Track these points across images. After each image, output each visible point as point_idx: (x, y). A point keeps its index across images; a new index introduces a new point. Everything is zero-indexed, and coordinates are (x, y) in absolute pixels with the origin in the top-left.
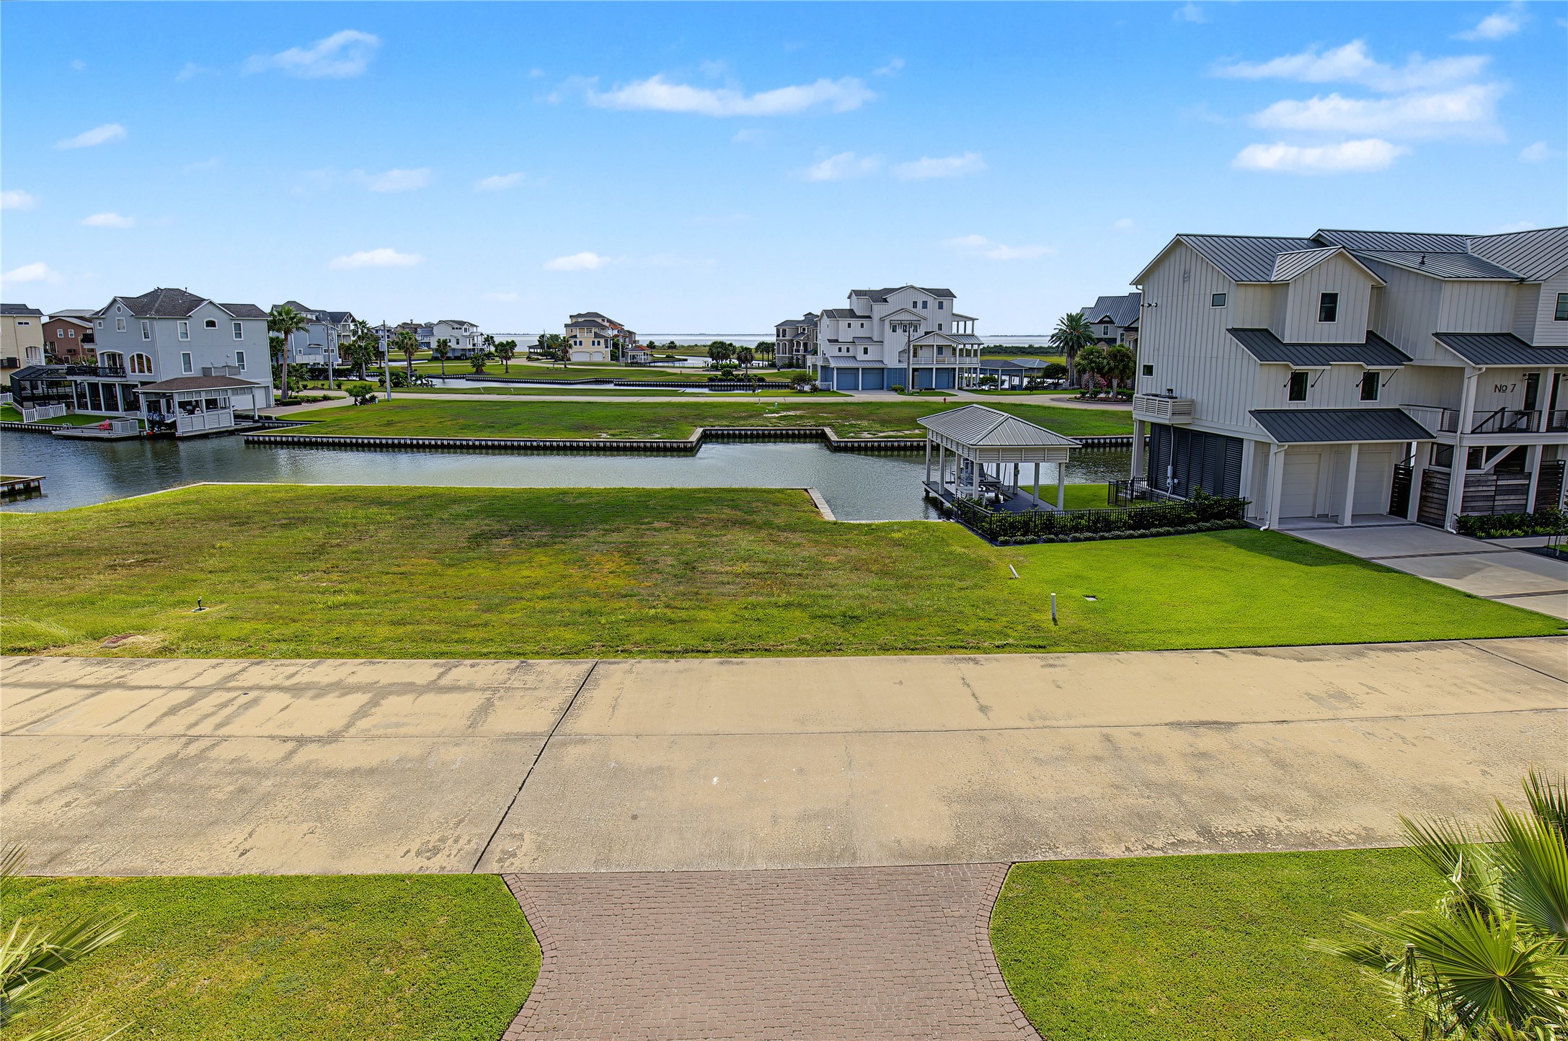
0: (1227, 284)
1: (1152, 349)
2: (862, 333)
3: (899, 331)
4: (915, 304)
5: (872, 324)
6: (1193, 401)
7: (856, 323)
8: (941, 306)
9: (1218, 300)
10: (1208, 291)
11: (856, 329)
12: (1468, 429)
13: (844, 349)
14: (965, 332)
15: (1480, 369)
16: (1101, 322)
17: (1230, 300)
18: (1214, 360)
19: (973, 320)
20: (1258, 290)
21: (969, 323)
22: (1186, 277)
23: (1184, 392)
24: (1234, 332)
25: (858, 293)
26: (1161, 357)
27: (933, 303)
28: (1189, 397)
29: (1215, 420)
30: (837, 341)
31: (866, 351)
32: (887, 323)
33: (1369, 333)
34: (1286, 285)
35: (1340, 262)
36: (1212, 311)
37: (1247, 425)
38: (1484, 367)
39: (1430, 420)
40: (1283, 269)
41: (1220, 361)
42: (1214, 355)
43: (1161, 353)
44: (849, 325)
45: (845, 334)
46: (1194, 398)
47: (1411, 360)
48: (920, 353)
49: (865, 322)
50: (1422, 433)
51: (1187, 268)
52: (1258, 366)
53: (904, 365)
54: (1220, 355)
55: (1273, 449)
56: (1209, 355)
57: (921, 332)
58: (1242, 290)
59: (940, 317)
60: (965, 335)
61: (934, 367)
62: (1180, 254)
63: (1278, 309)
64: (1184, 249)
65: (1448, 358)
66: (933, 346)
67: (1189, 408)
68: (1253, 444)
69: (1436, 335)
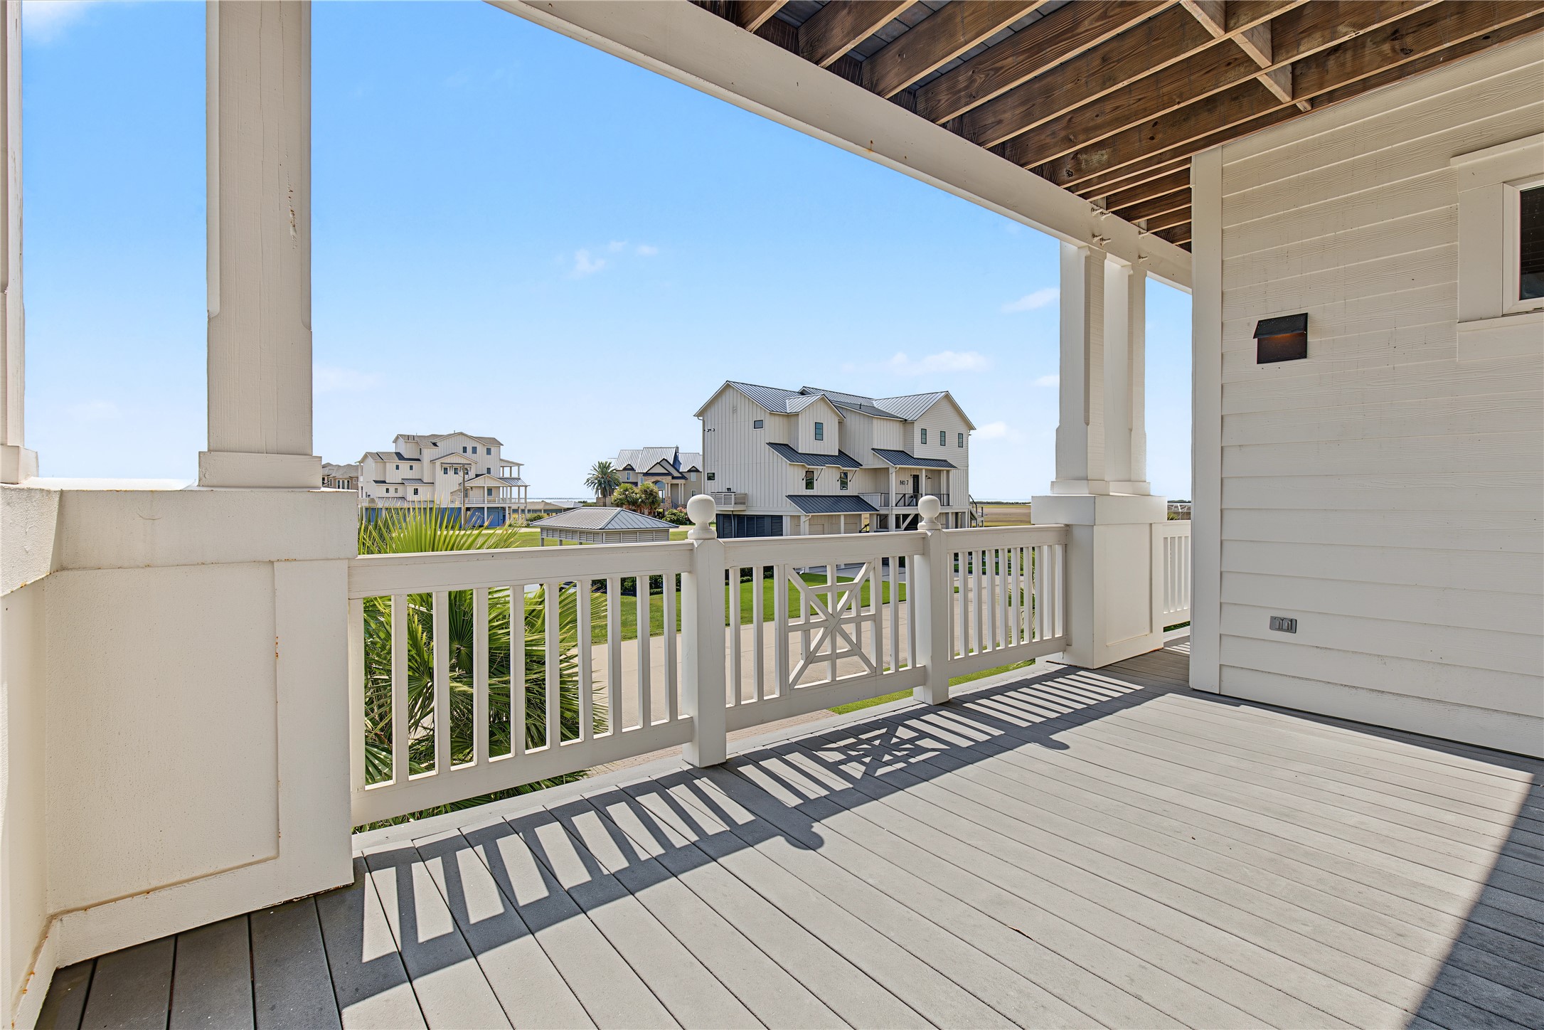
0: (763, 412)
1: (713, 461)
2: (410, 475)
3: (451, 472)
4: (465, 450)
5: (422, 467)
6: (746, 494)
7: (404, 466)
8: (489, 451)
9: (758, 424)
10: (751, 419)
11: (405, 471)
12: (894, 505)
13: (392, 489)
14: (511, 476)
15: (896, 468)
16: (625, 469)
17: (766, 424)
18: (758, 465)
19: (519, 465)
20: (781, 418)
21: (515, 469)
22: (735, 410)
23: (739, 489)
24: (770, 444)
25: (408, 438)
26: (720, 466)
27: (481, 450)
28: (743, 492)
29: (763, 505)
30: (384, 482)
31: (416, 492)
32: (438, 463)
33: (839, 450)
34: (797, 415)
35: (822, 403)
36: (755, 432)
37: (784, 505)
38: (898, 466)
39: (875, 501)
40: (792, 405)
41: (763, 465)
42: (758, 461)
43: (720, 464)
44: (397, 467)
45: (393, 475)
46: (747, 492)
47: (862, 465)
48: (471, 493)
49: (414, 464)
50: (869, 507)
51: (735, 405)
52: (788, 465)
53: (457, 505)
54: (763, 461)
55: (803, 519)
56: (755, 462)
57: (472, 474)
58: (773, 417)
59: (489, 461)
60: (511, 479)
61: (486, 506)
62: (729, 393)
63: (793, 430)
64: (731, 390)
65: (880, 463)
66: (484, 487)
67: (742, 500)
68: (789, 518)
69: (873, 449)
